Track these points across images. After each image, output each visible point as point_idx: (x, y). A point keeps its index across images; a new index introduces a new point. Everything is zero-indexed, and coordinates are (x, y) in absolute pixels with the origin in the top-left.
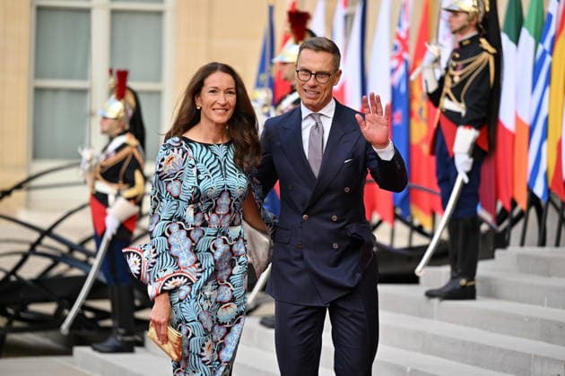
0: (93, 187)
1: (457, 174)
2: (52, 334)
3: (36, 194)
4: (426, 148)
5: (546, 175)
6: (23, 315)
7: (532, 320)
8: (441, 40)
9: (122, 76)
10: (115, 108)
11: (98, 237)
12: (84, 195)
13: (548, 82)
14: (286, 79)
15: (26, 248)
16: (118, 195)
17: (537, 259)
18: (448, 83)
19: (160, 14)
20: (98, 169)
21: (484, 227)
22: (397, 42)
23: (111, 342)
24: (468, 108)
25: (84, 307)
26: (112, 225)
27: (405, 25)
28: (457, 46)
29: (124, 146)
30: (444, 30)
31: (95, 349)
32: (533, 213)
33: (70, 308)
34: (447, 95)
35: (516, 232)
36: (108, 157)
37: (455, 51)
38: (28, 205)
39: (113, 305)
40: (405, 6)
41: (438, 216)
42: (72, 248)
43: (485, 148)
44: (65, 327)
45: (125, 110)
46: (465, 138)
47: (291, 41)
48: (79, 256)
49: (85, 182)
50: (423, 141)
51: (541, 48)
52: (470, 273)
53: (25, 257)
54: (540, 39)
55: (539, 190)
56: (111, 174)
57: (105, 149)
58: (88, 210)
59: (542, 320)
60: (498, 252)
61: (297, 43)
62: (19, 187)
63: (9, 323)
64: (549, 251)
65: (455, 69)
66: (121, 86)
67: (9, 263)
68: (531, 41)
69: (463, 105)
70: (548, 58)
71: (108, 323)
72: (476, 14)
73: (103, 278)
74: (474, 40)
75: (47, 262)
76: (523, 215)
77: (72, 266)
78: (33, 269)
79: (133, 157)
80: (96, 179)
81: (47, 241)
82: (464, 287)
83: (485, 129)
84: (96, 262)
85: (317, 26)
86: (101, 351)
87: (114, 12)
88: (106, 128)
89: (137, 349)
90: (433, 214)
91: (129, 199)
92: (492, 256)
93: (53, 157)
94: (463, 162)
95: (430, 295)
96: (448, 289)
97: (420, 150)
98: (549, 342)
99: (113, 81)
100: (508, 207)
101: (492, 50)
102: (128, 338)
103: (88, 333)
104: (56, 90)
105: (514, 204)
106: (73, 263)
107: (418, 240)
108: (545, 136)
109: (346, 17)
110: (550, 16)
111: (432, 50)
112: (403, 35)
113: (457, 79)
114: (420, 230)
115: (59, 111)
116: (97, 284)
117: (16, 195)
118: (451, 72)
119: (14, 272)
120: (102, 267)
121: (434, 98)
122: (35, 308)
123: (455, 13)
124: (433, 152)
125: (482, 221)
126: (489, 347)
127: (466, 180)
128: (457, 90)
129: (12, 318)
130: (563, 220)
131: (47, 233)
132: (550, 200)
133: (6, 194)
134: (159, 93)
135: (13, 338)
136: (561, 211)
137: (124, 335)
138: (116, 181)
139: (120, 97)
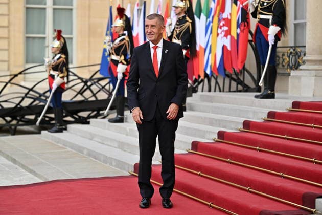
0: (49, 72)
2: (34, 126)
3: (27, 76)
5: (211, 66)
6: (23, 119)
7: (205, 118)
8: (172, 17)
9: (59, 32)
10: (57, 44)
11: (50, 90)
12: (46, 75)
13: (211, 32)
14: (116, 32)
15: (23, 95)
16: (58, 76)
17: (208, 96)
18: (175, 33)
19: (71, 9)
20: (51, 66)
23: (54, 129)
24: (182, 42)
25: (45, 116)
26: (54, 86)
28: (178, 20)
29: (60, 57)
30: (173, 14)
31: (49, 131)
32: (206, 80)
33: (39, 116)
34: (175, 38)
35: (200, 87)
36: (54, 61)
38: (24, 80)
39: (55, 115)
40: (159, 6)
42: (41, 95)
43: (189, 57)
44: (38, 123)
45: (60, 45)
47: (118, 19)
48: (43, 98)
49: (46, 71)
51: (208, 20)
53: (23, 98)
54: (208, 17)
55: (208, 72)
56: (55, 68)
57: (53, 58)
58: (47, 80)
59: (209, 118)
60: (194, 94)
61: (120, 19)
62: (20, 73)
63: (18, 123)
64: (212, 93)
65: (177, 28)
66: (59, 35)
67: (17, 101)
68: (205, 18)
69: (180, 41)
70: (211, 24)
71: (53, 122)
72: (184, 8)
73: (52, 106)
74: (184, 17)
75: (32, 100)
76: (202, 81)
77: (40, 102)
78: (26, 103)
79: (64, 62)
80: (50, 70)
81: (31, 93)
83: (189, 50)
84: (49, 100)
86: (51, 132)
87: (54, 9)
88: (54, 51)
89: (64, 131)
91: (61, 77)
92: (191, 96)
93: (33, 62)
99: (56, 34)
100: (197, 78)
101: (190, 21)
102: (61, 127)
103: (46, 125)
104: (34, 38)
105: (199, 77)
106: (41, 101)
108: (210, 52)
109: (138, 10)
110: (211, 9)
111: (169, 21)
113: (178, 32)
115: (36, 44)
116: (49, 108)
117: (20, 76)
118: (176, 29)
119: (19, 104)
121: (170, 38)
122: (27, 117)
123: (177, 7)
129: (19, 121)
130: (217, 83)
131: (31, 90)
132: (212, 75)
133: (16, 76)
134: (71, 39)
135: (19, 128)
136: (216, 79)
137: (59, 126)
138: (57, 71)
139: (59, 39)
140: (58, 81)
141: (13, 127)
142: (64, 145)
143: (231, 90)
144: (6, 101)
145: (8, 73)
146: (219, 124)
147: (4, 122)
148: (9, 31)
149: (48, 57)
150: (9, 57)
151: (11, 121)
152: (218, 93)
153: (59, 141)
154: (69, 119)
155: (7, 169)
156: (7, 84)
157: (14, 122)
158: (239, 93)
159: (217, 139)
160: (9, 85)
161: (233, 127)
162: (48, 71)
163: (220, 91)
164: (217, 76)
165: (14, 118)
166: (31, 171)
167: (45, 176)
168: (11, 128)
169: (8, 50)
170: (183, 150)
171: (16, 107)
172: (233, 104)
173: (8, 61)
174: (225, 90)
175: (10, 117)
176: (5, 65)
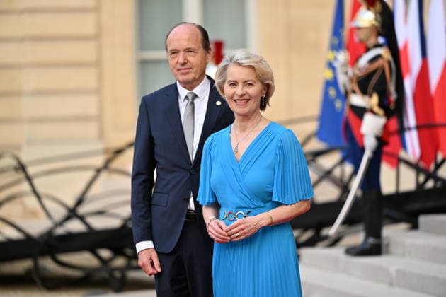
67: (125, 211)
135: (132, 274)
141: (117, 274)
144: (100, 213)
145: (99, 146)
147: (96, 263)
148: (99, 50)
151: (111, 260)
156: (98, 171)
157: (120, 262)
160: (104, 175)
165: (118, 252)
168: (111, 275)
169: (98, 91)
171: (124, 226)
173: (99, 118)
175: (110, 249)
176: (91, 129)
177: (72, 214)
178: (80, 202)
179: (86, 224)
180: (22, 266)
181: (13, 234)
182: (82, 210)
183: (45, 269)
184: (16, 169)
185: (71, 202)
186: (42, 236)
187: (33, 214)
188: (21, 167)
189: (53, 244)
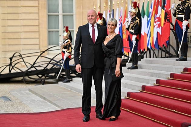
1: (133, 44)
2: (54, 79)
3: (50, 52)
4: (126, 40)
5: (150, 44)
6: (48, 76)
7: (149, 72)
8: (128, 18)
9: (67, 28)
10: (66, 34)
12: (60, 51)
13: (150, 25)
15: (48, 63)
16: (67, 52)
17: (149, 60)
18: (130, 26)
19: (73, 15)
20: (63, 46)
21: (139, 55)
22: (120, 19)
23: (66, 80)
24: (134, 31)
25: (60, 74)
27: (121, 15)
28: (132, 19)
29: (68, 42)
30: (129, 16)
31: (63, 82)
32: (148, 51)
33: (58, 74)
34: (130, 29)
35: (145, 55)
36: (65, 44)
37: (131, 20)
38: (48, 54)
39: (66, 73)
40: (121, 11)
41: (130, 53)
42: (57, 62)
43: (138, 39)
44: (57, 78)
45: (68, 34)
46: (134, 37)
47: (99, 20)
48: (59, 64)
49: (60, 49)
50: (126, 38)
51: (149, 19)
52: (137, 64)
53: (48, 64)
54: (148, 17)
55: (149, 47)
56: (65, 47)
57: (64, 42)
59: (151, 73)
60: (142, 60)
61: (100, 20)
62: (46, 51)
63: (46, 78)
64: (152, 59)
67: (45, 66)
68: (147, 17)
69: (133, 31)
70: (150, 21)
71: (65, 77)
72: (135, 13)
73: (64, 68)
74: (135, 17)
75: (53, 65)
76: (146, 52)
77: (57, 66)
78: (50, 67)
79: (70, 44)
80: (62, 48)
81: (52, 61)
82: (135, 67)
83: (138, 35)
84: (62, 65)
85: (104, 16)
86: (64, 82)
87: (63, 15)
88: (64, 38)
89: (71, 82)
90: (128, 53)
91: (68, 52)
92: (140, 60)
93: (53, 45)
94: (134, 42)
95: (128, 68)
96: (132, 67)
97: (125, 40)
98: (153, 77)
99: (65, 29)
100: (143, 50)
101: (139, 19)
102: (69, 80)
103: (61, 79)
104: (53, 31)
106: (58, 65)
107: (126, 58)
108: (150, 36)
109: (109, 14)
110: (150, 12)
111: (127, 20)
112: (121, 17)
113: (132, 26)
114: (126, 56)
115: (54, 35)
116: (63, 69)
118: (131, 24)
119: (46, 67)
120: (64, 66)
121: (128, 29)
122: (50, 74)
123: (131, 12)
124: (128, 40)
125: (138, 54)
126: (140, 78)
127: (135, 45)
128: (132, 28)
129: (46, 77)
130: (154, 53)
131: (52, 59)
132: (151, 49)
133: (44, 52)
134: (73, 31)
135: (46, 80)
136: (154, 51)
137: (68, 79)
138: (66, 49)
139: (67, 32)
140: (67, 54)
141: (43, 80)
142: (71, 89)
143: (162, 57)
144: (39, 66)
145: (39, 51)
146: (157, 76)
147: (38, 78)
148: (39, 28)
149: (61, 42)
150: (39, 42)
151: (41, 77)
152: (155, 59)
153: (68, 87)
154: (73, 75)
155: (40, 103)
156: (39, 56)
157: (43, 77)
158: (167, 58)
159: (156, 84)
160: (40, 57)
161: (164, 77)
162: (61, 49)
163: (156, 57)
164: (154, 49)
165: (43, 75)
166: (54, 104)
167: (62, 106)
168: (42, 80)
169: (39, 38)
170: (137, 90)
171: (44, 69)
172: (164, 64)
173: (39, 44)
174: (159, 57)
175: (41, 75)
176: (37, 47)
177: (32, 66)
178: (34, 64)
179: (36, 69)
180: (21, 78)
181: (19, 71)
182: (35, 66)
183: (26, 79)
184: (19, 56)
185: (32, 64)
186: (25, 71)
187: (23, 66)
188: (21, 56)
189: (28, 73)
